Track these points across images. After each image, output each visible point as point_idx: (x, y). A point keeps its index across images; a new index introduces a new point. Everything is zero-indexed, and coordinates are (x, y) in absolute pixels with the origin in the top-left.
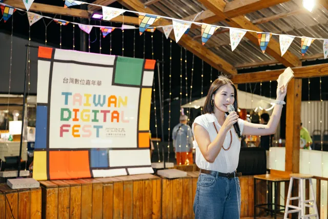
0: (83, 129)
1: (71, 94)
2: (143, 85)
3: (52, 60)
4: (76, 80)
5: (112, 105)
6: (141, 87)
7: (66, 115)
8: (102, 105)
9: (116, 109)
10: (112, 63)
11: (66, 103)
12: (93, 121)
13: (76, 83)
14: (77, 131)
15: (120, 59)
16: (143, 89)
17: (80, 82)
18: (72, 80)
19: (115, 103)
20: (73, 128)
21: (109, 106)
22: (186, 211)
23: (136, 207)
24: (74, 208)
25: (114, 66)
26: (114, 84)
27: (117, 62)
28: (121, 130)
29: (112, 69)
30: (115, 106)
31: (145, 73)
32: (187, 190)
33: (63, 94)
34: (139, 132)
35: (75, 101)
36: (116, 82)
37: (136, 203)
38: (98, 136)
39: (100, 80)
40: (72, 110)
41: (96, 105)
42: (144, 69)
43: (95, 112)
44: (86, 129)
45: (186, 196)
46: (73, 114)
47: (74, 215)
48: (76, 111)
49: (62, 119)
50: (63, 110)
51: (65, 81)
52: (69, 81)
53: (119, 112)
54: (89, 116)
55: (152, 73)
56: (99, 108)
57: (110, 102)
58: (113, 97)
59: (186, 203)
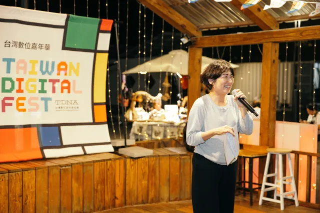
0: (29, 102)
1: (14, 60)
2: (98, 49)
4: (20, 43)
5: (62, 73)
6: (96, 51)
7: (8, 85)
8: (50, 74)
9: (66, 78)
10: (63, 24)
11: (8, 71)
12: (40, 92)
13: (20, 47)
14: (23, 104)
15: (73, 18)
16: (98, 54)
17: (24, 46)
18: (15, 44)
19: (65, 70)
20: (17, 101)
21: (59, 74)
22: (153, 194)
23: (97, 192)
24: (27, 196)
25: (65, 27)
26: (64, 48)
27: (69, 22)
28: (73, 102)
29: (62, 30)
30: (66, 74)
31: (101, 35)
32: (153, 170)
33: (4, 60)
34: (93, 104)
35: (18, 68)
36: (67, 45)
37: (97, 187)
38: (46, 110)
39: (48, 44)
40: (15, 80)
41: (43, 73)
42: (99, 31)
43: (43, 81)
44: (33, 101)
45: (152, 176)
46: (16, 84)
47: (28, 204)
48: (20, 80)
49: (4, 90)
50: (4, 80)
51: (7, 44)
52: (11, 45)
53: (71, 81)
54: (35, 86)
55: (109, 35)
56: (47, 77)
57: (59, 69)
58: (64, 63)
59: (152, 185)
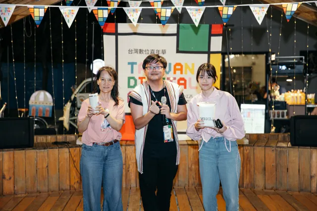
1: (136, 63)
3: (117, 34)
4: (140, 50)
5: (178, 72)
6: (209, 53)
7: (132, 82)
8: (168, 73)
9: (182, 76)
10: (175, 32)
11: (132, 72)
13: (140, 53)
15: (183, 27)
16: (212, 55)
17: (144, 52)
18: (136, 51)
19: (181, 70)
21: (175, 73)
22: (248, 180)
24: (129, 165)
25: (177, 35)
26: (178, 51)
27: (180, 30)
28: (189, 96)
29: (175, 37)
30: (182, 73)
31: (212, 38)
32: (248, 158)
33: (129, 63)
35: (140, 70)
36: (180, 49)
39: (164, 49)
40: (137, 78)
42: (211, 35)
45: (247, 164)
46: (139, 81)
48: (142, 79)
49: (129, 86)
50: (129, 78)
51: (130, 51)
52: (133, 52)
53: (187, 78)
55: (221, 38)
57: (175, 70)
58: (179, 64)
